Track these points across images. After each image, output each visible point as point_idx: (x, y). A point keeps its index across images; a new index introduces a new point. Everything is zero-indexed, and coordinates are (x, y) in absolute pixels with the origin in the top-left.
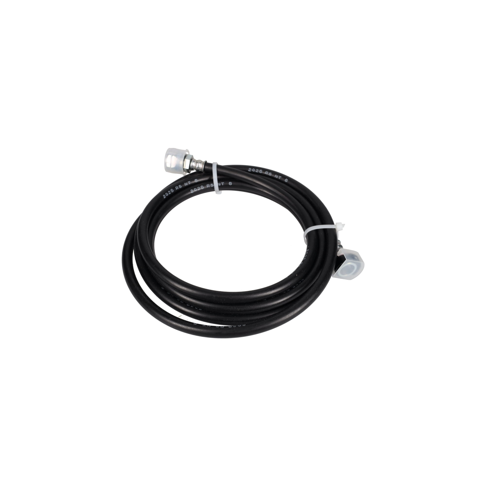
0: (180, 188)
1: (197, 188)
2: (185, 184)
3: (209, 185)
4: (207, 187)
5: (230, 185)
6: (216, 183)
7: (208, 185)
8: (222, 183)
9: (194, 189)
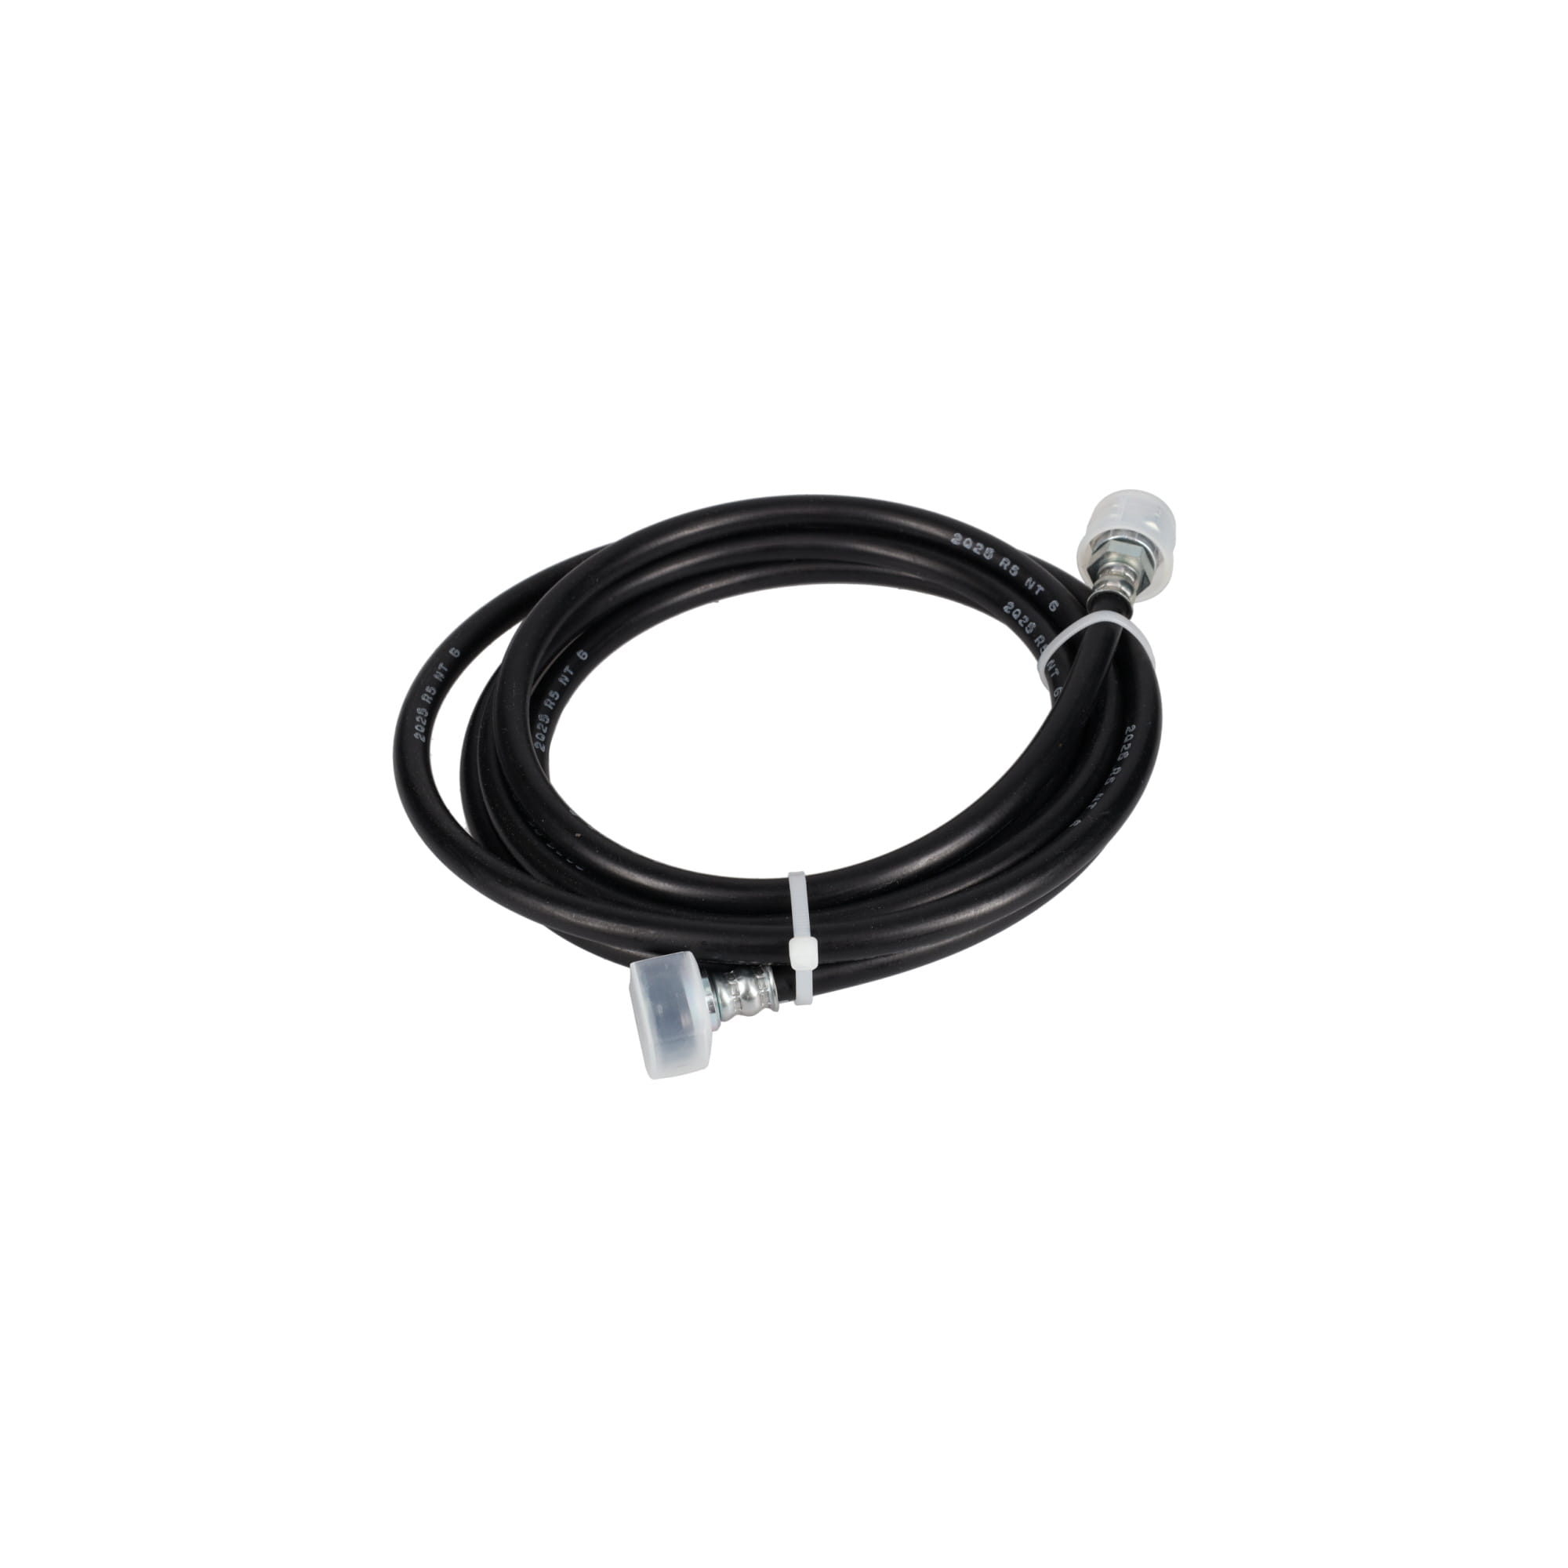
0: (1010, 572)
2: (1030, 580)
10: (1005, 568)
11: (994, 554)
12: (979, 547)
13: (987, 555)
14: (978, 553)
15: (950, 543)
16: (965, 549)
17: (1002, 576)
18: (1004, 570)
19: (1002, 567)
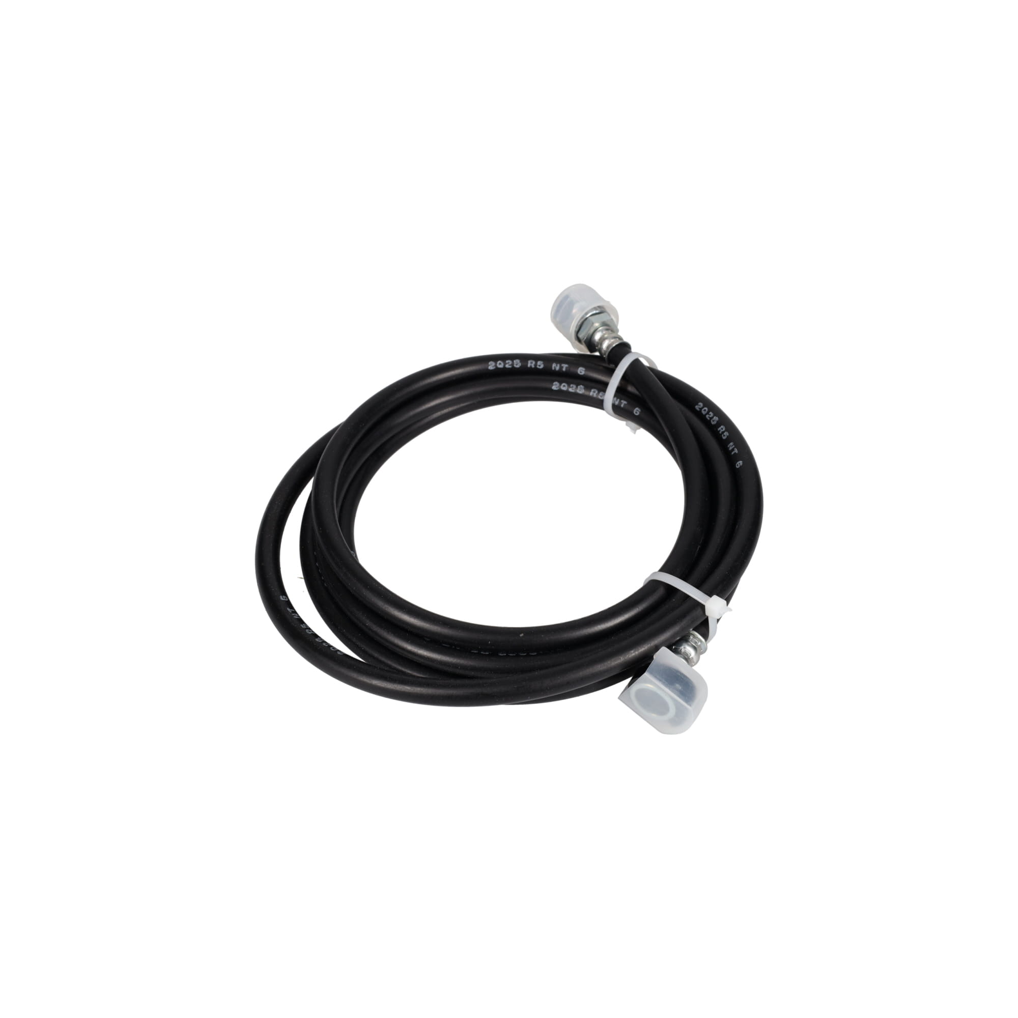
0: (538, 367)
1: (569, 386)
2: (554, 365)
3: (597, 392)
4: (591, 394)
5: (634, 414)
6: (609, 396)
7: (594, 392)
8: (622, 401)
9: (563, 384)
10: (533, 366)
11: (520, 362)
12: (509, 363)
13: (517, 365)
14: (510, 367)
15: (489, 370)
16: (500, 368)
17: (535, 372)
18: (533, 368)
19: (531, 367)
